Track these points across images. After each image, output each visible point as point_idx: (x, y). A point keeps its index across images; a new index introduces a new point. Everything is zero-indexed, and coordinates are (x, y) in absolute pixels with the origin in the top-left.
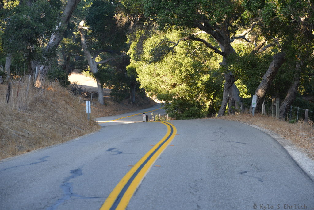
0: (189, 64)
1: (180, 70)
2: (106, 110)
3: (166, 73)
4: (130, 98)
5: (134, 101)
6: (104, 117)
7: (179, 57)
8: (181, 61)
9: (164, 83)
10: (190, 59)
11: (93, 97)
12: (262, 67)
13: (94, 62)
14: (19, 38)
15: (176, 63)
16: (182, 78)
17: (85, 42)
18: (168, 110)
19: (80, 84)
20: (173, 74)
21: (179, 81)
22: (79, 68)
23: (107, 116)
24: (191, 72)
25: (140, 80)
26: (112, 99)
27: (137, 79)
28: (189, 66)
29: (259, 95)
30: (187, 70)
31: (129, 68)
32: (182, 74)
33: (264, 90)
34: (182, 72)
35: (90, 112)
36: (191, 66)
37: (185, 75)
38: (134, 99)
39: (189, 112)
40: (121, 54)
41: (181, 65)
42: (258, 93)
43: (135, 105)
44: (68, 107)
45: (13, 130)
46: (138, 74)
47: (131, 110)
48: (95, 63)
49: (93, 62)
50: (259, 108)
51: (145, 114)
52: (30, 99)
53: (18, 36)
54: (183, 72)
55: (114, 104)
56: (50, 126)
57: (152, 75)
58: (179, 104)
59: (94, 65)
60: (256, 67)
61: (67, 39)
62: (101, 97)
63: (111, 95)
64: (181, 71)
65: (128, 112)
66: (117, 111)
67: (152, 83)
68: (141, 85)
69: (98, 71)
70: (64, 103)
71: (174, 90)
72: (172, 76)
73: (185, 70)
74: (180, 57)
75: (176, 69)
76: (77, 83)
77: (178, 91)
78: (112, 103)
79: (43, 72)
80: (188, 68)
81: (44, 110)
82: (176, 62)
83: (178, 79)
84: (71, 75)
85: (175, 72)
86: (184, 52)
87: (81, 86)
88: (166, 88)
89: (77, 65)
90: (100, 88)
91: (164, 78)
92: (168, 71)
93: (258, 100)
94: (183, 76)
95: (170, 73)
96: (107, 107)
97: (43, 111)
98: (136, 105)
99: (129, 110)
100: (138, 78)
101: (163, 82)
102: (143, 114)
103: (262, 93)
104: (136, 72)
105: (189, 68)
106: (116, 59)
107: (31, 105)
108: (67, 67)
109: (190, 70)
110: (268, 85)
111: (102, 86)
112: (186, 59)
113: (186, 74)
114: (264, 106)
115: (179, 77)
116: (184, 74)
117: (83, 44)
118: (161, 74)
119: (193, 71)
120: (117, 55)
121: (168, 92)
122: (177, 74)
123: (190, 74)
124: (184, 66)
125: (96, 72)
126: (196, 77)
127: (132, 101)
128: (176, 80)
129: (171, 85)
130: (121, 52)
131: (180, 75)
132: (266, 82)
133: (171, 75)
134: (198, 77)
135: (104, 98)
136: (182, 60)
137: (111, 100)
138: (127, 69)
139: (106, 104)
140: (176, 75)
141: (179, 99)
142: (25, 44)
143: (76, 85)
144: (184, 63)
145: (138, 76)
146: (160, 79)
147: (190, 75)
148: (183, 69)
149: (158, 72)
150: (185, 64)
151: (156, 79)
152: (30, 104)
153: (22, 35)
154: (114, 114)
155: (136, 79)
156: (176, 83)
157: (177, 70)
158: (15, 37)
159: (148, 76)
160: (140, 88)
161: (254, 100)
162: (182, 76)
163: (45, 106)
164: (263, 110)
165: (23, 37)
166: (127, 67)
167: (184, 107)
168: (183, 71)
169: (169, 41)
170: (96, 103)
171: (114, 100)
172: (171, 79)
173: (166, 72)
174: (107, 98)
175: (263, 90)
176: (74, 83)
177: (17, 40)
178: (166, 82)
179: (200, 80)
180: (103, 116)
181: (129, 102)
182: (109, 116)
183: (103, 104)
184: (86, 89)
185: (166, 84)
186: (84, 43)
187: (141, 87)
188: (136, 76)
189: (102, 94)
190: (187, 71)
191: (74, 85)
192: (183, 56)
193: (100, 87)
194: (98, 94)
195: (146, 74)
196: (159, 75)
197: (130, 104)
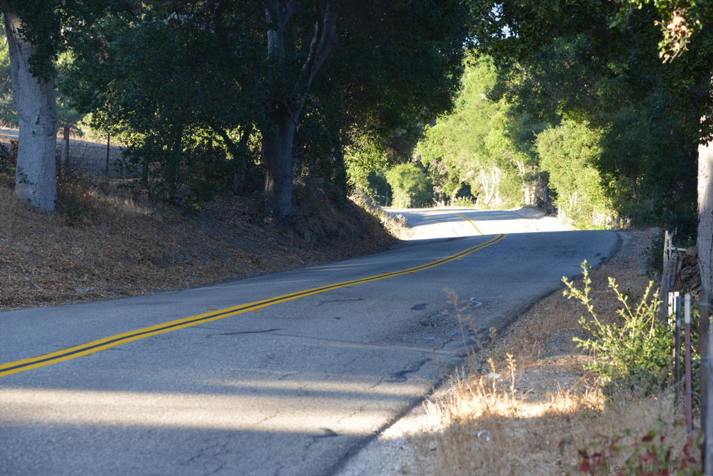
38: (287, 198)
47: (264, 261)
55: (148, 218)
62: (34, 153)
139: (71, 209)
181: (256, 217)
183: (51, 206)
197: (262, 224)
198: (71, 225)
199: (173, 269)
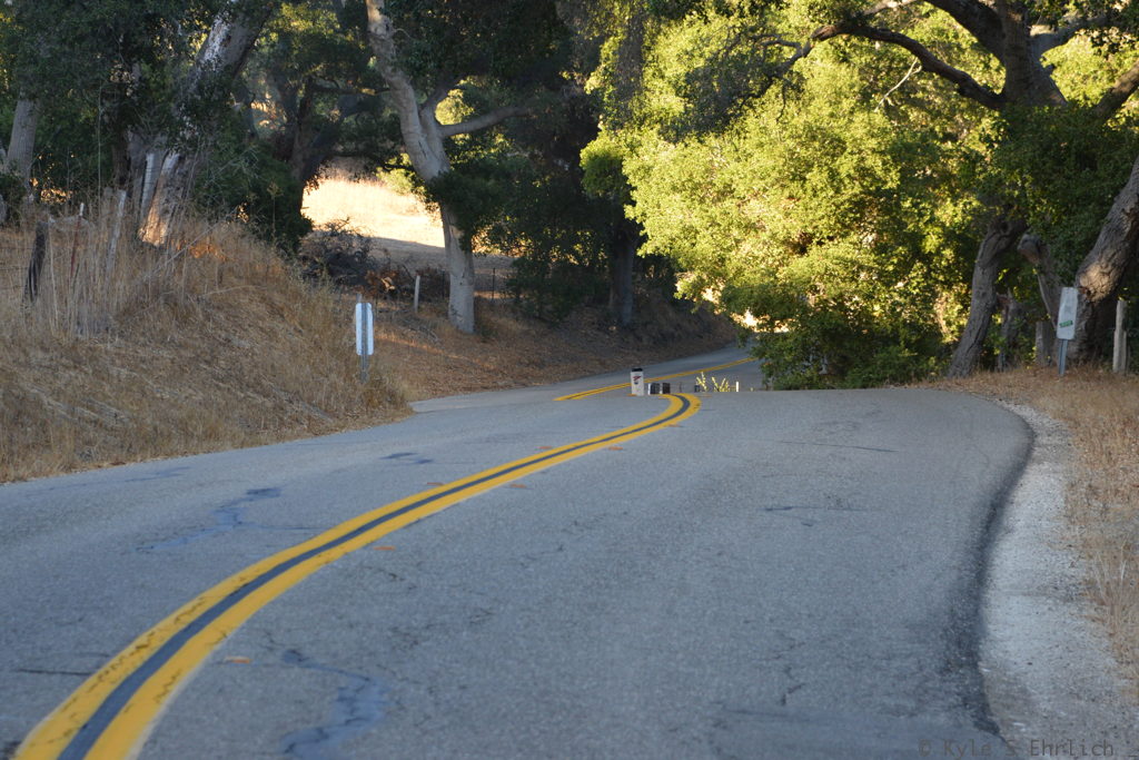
0: (873, 143)
1: (831, 170)
2: (486, 359)
3: (762, 183)
4: (611, 305)
5: (627, 320)
6: (474, 395)
7: (827, 110)
8: (837, 127)
9: (753, 233)
10: (878, 117)
11: (421, 298)
12: (1117, 169)
13: (431, 122)
14: (81, 39)
15: (814, 138)
16: (838, 207)
17: (387, 29)
18: (771, 362)
19: (364, 232)
20: (795, 187)
21: (825, 220)
22: (354, 155)
23: (486, 388)
24: (885, 183)
25: (644, 214)
26: (514, 308)
27: (629, 212)
28: (874, 151)
29: (1091, 289)
30: (864, 172)
31: (594, 158)
32: (837, 191)
33: (1114, 265)
34: (841, 181)
35: (371, 351)
36: (882, 153)
37: (856, 195)
38: (628, 310)
39: (870, 369)
40: (564, 87)
41: (837, 146)
42: (1089, 279)
43: (631, 339)
44: (279, 326)
45: (57, 400)
46: (635, 188)
47: (609, 362)
48: (434, 130)
49: (424, 126)
50: (1094, 344)
51: (640, 374)
52: (122, 290)
53: (76, 29)
54: (847, 181)
55: (526, 333)
56: (200, 396)
57: (694, 190)
58: (825, 332)
59: (427, 139)
60: (1094, 168)
61: (301, 9)
62: (460, 297)
63: (514, 285)
64: (833, 175)
65: (593, 374)
66: (541, 365)
67: (697, 232)
68: (645, 238)
69: (445, 169)
70: (262, 309)
71: (799, 265)
72: (791, 197)
73: (852, 172)
74: (830, 110)
75: (809, 167)
76: (347, 227)
77: (818, 269)
78: (514, 326)
79: (178, 178)
80: (869, 163)
81: (178, 337)
82: (812, 134)
83: (818, 212)
84: (317, 185)
85: (805, 179)
86: (852, 86)
87: (369, 240)
88: (761, 254)
89: (350, 139)
90: (458, 254)
91: (754, 209)
92: (775, 175)
93: (1090, 308)
94: (845, 197)
95: (783, 186)
96: (488, 346)
97: (172, 341)
98: (640, 339)
99: (603, 364)
100: (634, 203)
101: (751, 227)
102: (633, 374)
103: (1105, 280)
104: (626, 178)
105: (875, 163)
106: (536, 112)
107: (127, 312)
108: (297, 146)
109: (879, 173)
110: (1127, 245)
111: (466, 246)
112: (860, 117)
113: (857, 189)
114: (1121, 335)
115: (824, 203)
116: (852, 190)
117: (376, 37)
118: (741, 190)
119: (893, 174)
120: (543, 90)
121: (773, 274)
122: (814, 190)
123: (878, 189)
124: (852, 153)
125: (437, 175)
126: (907, 204)
127: (620, 321)
128: (811, 217)
129: (785, 242)
130: (565, 75)
131: (831, 193)
132: (1119, 231)
133: (787, 193)
134: (915, 205)
135: (478, 303)
136: (843, 122)
137: (514, 311)
138: (583, 163)
139: (483, 331)
140: (810, 192)
141: (824, 309)
142: (103, 61)
143: (344, 236)
144: (848, 135)
145: (635, 195)
146: (734, 212)
147: (879, 193)
148: (846, 165)
149: (727, 177)
150: (855, 140)
151: (715, 211)
152: (121, 308)
153: (90, 23)
154: (524, 381)
155: (623, 213)
156: (810, 230)
157: (815, 170)
158: (61, 31)
159: (678, 196)
160: (640, 253)
161: (1068, 309)
162: (841, 199)
163: (184, 320)
164: (1116, 354)
165: (94, 33)
166: (583, 154)
167: (847, 344)
168: (843, 175)
169: (767, 35)
170: (434, 326)
171: (528, 315)
172: (787, 215)
173: (763, 179)
174: (492, 303)
175: (1110, 268)
176: (333, 226)
177: (71, 45)
178: (763, 228)
179: (926, 218)
180: (469, 389)
181: (602, 326)
182: (496, 387)
183: (471, 330)
184: (393, 256)
185: (764, 236)
186: (380, 31)
187: (646, 249)
188: (625, 194)
189: (465, 281)
190: (863, 177)
191: (334, 234)
192: (846, 105)
193: (455, 245)
194: (449, 283)
195: (668, 188)
196: (727, 191)
197: (607, 332)
198: (484, 342)
199: (547, 370)
